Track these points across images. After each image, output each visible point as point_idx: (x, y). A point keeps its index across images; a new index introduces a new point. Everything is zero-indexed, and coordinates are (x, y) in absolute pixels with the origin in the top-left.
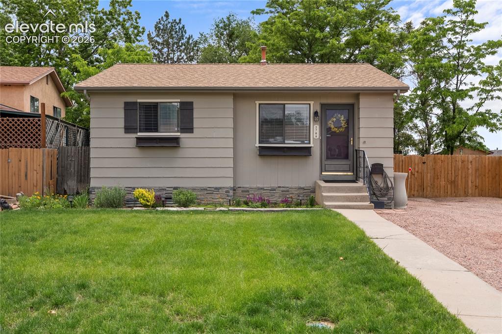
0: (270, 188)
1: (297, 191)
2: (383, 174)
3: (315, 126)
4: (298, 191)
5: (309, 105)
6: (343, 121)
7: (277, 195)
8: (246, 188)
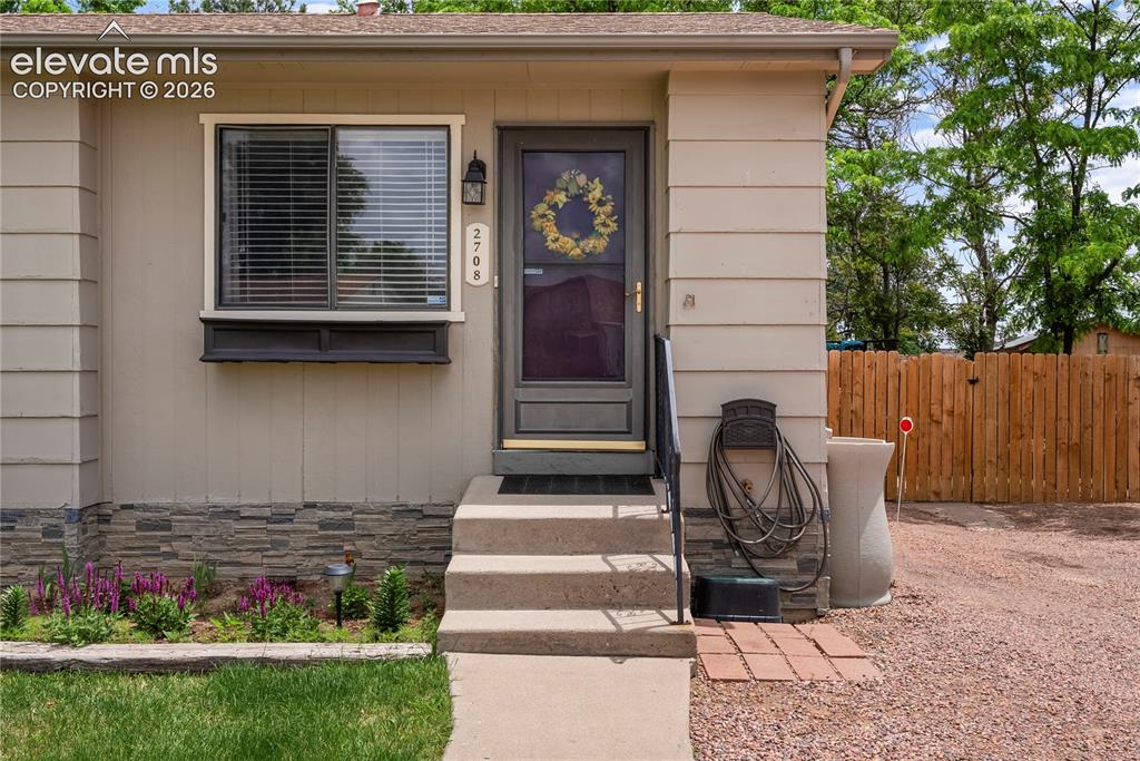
0: (267, 512)
1: (387, 523)
2: (774, 448)
3: (470, 230)
4: (396, 525)
5: (443, 133)
6: (601, 203)
7: (301, 541)
8: (158, 509)
